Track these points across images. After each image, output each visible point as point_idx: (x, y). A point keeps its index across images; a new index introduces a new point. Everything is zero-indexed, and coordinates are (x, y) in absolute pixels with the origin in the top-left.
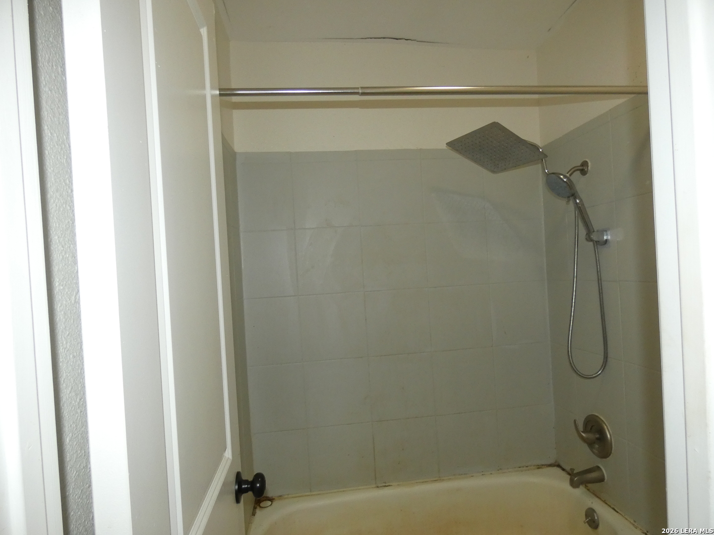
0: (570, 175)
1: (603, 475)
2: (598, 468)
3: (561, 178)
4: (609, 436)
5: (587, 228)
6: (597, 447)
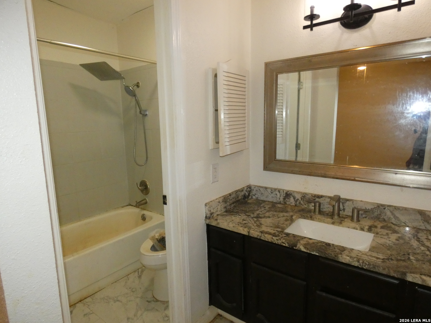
0: (133, 87)
1: (147, 201)
2: (145, 199)
3: (130, 89)
4: (148, 186)
5: (140, 109)
6: (144, 191)
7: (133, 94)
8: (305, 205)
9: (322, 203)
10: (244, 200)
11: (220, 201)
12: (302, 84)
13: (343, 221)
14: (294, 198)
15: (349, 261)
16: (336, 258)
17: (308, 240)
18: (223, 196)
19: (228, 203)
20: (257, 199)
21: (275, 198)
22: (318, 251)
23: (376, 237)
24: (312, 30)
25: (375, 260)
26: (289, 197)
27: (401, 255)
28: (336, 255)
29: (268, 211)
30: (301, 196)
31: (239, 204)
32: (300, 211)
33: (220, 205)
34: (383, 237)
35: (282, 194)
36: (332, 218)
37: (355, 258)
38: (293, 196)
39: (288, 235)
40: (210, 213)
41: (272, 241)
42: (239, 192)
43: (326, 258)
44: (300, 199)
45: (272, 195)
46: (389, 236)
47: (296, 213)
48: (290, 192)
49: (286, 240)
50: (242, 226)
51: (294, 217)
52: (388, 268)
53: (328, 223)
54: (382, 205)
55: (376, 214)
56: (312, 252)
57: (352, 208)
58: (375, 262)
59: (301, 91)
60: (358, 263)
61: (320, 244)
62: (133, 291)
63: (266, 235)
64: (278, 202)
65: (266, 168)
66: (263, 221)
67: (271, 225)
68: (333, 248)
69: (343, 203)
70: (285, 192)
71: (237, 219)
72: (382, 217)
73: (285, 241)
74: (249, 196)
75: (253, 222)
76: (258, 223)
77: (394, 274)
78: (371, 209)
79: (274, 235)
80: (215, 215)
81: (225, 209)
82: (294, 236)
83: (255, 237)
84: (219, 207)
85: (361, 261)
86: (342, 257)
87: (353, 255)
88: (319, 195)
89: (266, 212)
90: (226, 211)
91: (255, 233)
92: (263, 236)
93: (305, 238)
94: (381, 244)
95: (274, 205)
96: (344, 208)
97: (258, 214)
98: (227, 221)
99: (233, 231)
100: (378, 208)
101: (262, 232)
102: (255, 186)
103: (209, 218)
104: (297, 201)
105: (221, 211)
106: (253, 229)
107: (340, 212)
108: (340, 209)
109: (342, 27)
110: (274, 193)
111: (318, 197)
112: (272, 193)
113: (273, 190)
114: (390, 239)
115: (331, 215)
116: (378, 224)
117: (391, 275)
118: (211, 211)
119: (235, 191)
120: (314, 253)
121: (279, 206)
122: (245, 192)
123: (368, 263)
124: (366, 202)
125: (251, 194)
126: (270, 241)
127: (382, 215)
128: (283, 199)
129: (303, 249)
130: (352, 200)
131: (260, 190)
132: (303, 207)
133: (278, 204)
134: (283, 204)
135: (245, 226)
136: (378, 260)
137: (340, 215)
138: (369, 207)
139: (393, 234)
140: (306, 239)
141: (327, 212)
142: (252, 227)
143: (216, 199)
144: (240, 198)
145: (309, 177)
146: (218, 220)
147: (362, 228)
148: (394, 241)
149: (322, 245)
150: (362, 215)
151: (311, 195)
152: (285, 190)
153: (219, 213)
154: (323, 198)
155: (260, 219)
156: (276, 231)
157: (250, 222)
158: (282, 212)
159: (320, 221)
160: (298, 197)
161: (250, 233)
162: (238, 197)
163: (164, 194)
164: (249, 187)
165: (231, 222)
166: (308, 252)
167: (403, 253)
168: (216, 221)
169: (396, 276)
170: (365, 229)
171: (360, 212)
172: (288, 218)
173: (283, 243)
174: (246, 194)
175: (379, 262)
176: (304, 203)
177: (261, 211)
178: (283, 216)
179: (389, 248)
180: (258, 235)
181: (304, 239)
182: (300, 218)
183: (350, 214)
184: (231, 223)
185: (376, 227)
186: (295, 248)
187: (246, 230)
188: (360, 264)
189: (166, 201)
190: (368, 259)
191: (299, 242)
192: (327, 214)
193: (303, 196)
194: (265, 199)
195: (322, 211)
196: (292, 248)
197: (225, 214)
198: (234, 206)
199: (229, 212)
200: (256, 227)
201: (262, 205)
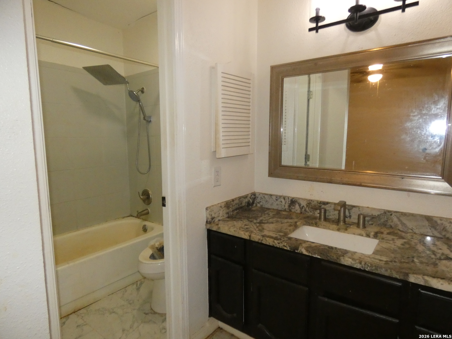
0: (138, 92)
1: (149, 211)
2: (147, 209)
3: (134, 93)
4: (151, 196)
5: (144, 115)
6: (146, 201)
7: (137, 99)
8: (311, 212)
9: (328, 210)
10: (248, 207)
11: (222, 206)
12: (311, 93)
13: (349, 227)
14: (300, 205)
15: (351, 263)
16: (338, 260)
17: (310, 244)
18: (225, 201)
19: (231, 209)
20: (261, 207)
21: (280, 206)
22: (320, 254)
23: (381, 242)
24: (317, 32)
25: (378, 262)
26: (294, 205)
27: (404, 258)
28: (338, 257)
29: (273, 218)
30: (307, 203)
31: (242, 211)
32: (305, 218)
33: (222, 210)
34: (388, 242)
35: (287, 202)
36: (338, 225)
37: (357, 260)
38: (298, 203)
39: (290, 239)
40: (211, 217)
41: (273, 245)
42: (243, 199)
43: (328, 261)
44: (305, 206)
45: (277, 202)
46: (395, 241)
47: (301, 219)
48: (295, 199)
49: (287, 243)
50: (243, 231)
51: (298, 223)
52: (391, 269)
53: (333, 230)
54: (389, 211)
55: (382, 220)
56: (314, 255)
57: (357, 215)
58: (378, 263)
59: (311, 101)
60: (360, 265)
61: (322, 247)
62: (130, 304)
63: (267, 239)
64: (283, 210)
65: (272, 174)
66: (265, 226)
67: (274, 230)
68: (335, 251)
69: (349, 210)
70: (290, 199)
71: (239, 224)
72: (388, 224)
73: (287, 245)
74: (254, 204)
75: (255, 227)
76: (260, 228)
77: (396, 276)
78: (378, 215)
79: (276, 239)
80: (216, 220)
81: (227, 215)
82: (297, 240)
83: (256, 241)
84: (221, 212)
85: (363, 263)
86: (343, 259)
87: (356, 257)
88: (325, 202)
89: (270, 218)
90: (228, 217)
91: (256, 237)
92: (264, 240)
93: (308, 241)
94: (386, 248)
95: (278, 213)
96: (351, 214)
97: (262, 220)
98: (228, 225)
99: (233, 235)
100: (384, 214)
101: (263, 236)
102: (260, 194)
103: (210, 223)
104: (302, 208)
105: (223, 216)
106: (255, 233)
107: (346, 218)
108: (346, 216)
109: (348, 30)
110: (279, 200)
111: (324, 203)
112: (277, 200)
113: (278, 197)
114: (396, 244)
115: (337, 222)
116: (385, 230)
117: (394, 277)
118: (212, 216)
119: (238, 197)
120: (316, 256)
121: (284, 213)
122: (249, 199)
123: (371, 264)
124: (372, 208)
125: (255, 202)
126: (271, 244)
127: (388, 221)
128: (288, 207)
129: (305, 252)
130: (358, 206)
131: (265, 197)
132: (308, 214)
133: (283, 212)
134: (288, 212)
135: (247, 230)
136: (381, 262)
137: (346, 222)
138: (376, 213)
139: (399, 240)
140: (309, 243)
141: (333, 220)
142: (254, 232)
143: (218, 204)
144: (243, 204)
145: (314, 183)
146: (219, 225)
147: (368, 234)
148: (399, 245)
149: (325, 248)
150: (368, 221)
151: (316, 202)
152: (290, 197)
153: (220, 218)
154: (329, 204)
155: (263, 225)
156: (279, 235)
157: (252, 227)
158: (286, 218)
159: (325, 227)
160: (304, 204)
161: (251, 237)
162: (241, 204)
163: (163, 195)
164: (254, 194)
165: (232, 226)
166: (310, 255)
167: (407, 257)
168: (217, 226)
169: (398, 277)
170: (371, 236)
171: (367, 218)
172: (292, 224)
173: (284, 246)
174: (250, 201)
175: (382, 264)
176: (310, 211)
177: (265, 218)
178: (287, 222)
179: (394, 251)
180: (259, 239)
181: (306, 243)
182: (304, 225)
183: (356, 221)
184: (232, 228)
185: (382, 233)
186: (296, 251)
187: (247, 234)
188: (362, 267)
189: (165, 203)
190: (371, 261)
191: (301, 245)
192: (333, 221)
193: (309, 202)
194: (270, 207)
195: (328, 219)
196: (294, 252)
197: (227, 219)
198: (237, 213)
199: (231, 217)
200: (258, 231)
201: (266, 212)
